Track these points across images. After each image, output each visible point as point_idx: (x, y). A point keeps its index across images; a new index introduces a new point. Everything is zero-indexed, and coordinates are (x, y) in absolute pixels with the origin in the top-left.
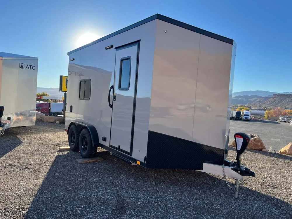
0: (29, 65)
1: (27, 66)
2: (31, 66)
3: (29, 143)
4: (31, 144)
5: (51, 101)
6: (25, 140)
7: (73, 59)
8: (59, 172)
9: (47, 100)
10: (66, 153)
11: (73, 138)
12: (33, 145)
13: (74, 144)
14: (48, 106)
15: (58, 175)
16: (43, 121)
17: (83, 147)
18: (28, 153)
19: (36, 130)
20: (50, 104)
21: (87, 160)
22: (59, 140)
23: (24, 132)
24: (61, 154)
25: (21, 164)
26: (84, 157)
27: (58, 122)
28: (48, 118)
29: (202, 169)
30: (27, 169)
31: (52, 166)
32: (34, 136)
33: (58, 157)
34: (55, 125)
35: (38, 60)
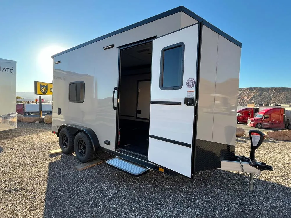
0: (6, 68)
1: (4, 69)
2: (8, 69)
3: (12, 149)
4: (14, 149)
5: (24, 103)
6: (7, 145)
7: (59, 62)
8: (62, 190)
9: (21, 102)
10: (59, 158)
11: (65, 141)
12: (17, 151)
13: (68, 147)
14: (23, 107)
15: (62, 195)
16: (22, 121)
17: (79, 151)
18: (13, 164)
19: (17, 132)
20: (24, 105)
21: (88, 165)
22: (46, 142)
23: (3, 135)
24: (53, 159)
25: (7, 183)
26: (83, 162)
27: (37, 122)
28: (26, 118)
29: (220, 167)
30: (16, 191)
31: (49, 180)
32: (16, 139)
33: (51, 164)
34: (35, 124)
35: (16, 63)
